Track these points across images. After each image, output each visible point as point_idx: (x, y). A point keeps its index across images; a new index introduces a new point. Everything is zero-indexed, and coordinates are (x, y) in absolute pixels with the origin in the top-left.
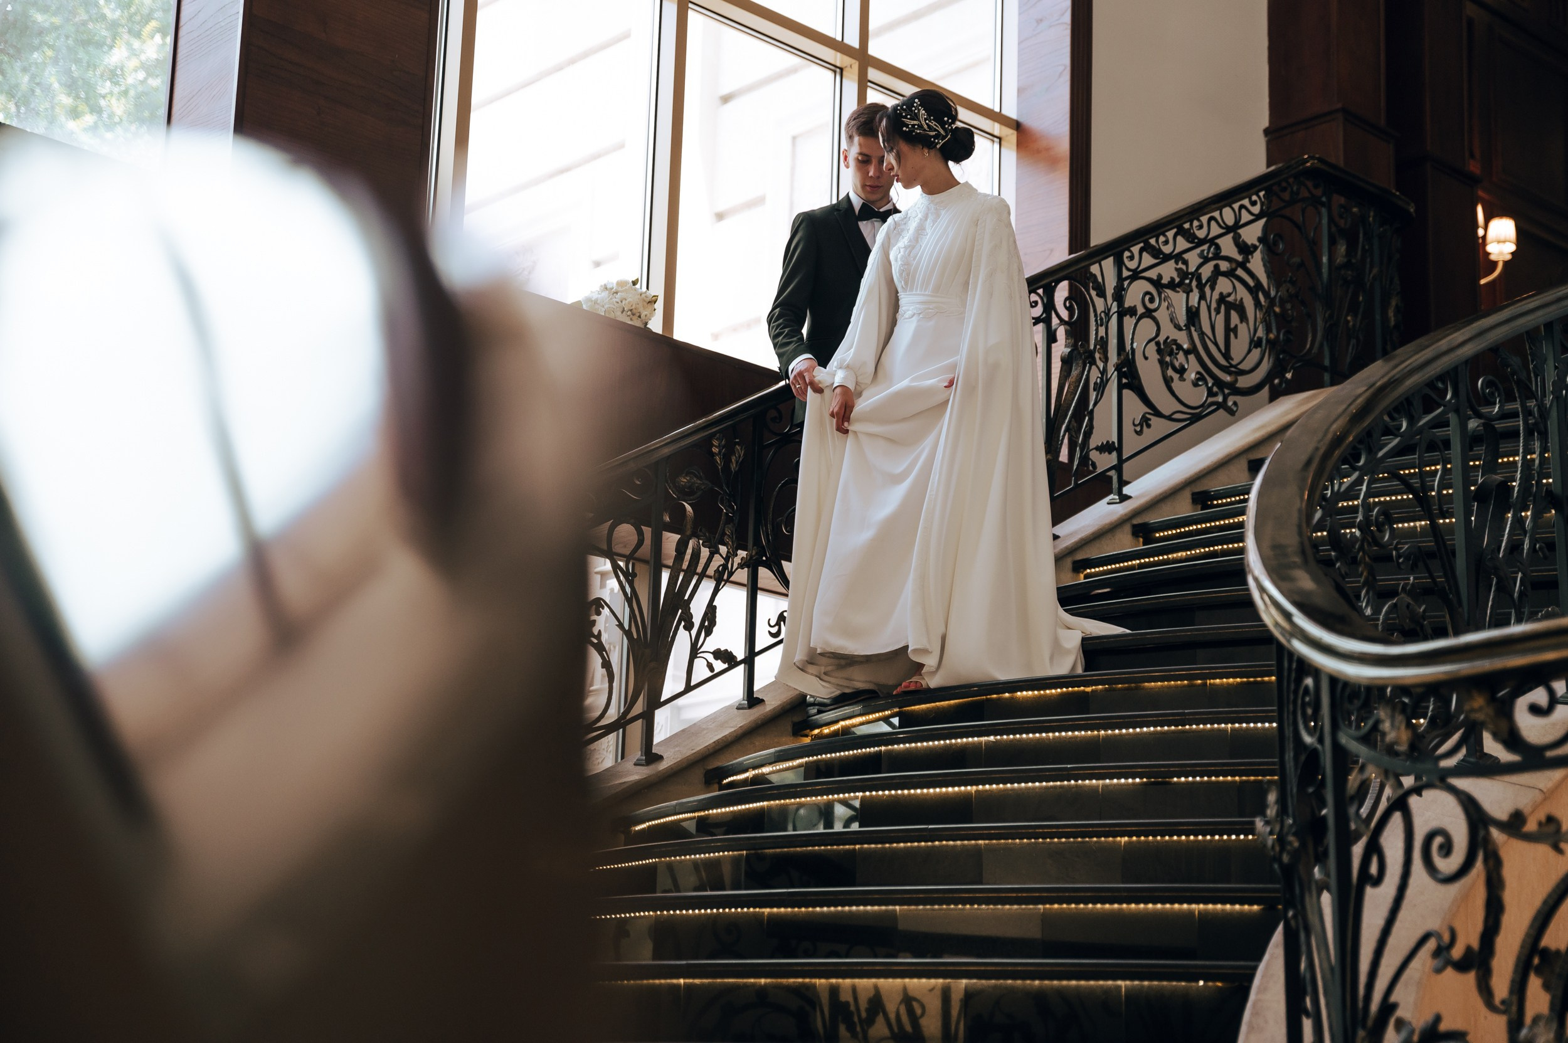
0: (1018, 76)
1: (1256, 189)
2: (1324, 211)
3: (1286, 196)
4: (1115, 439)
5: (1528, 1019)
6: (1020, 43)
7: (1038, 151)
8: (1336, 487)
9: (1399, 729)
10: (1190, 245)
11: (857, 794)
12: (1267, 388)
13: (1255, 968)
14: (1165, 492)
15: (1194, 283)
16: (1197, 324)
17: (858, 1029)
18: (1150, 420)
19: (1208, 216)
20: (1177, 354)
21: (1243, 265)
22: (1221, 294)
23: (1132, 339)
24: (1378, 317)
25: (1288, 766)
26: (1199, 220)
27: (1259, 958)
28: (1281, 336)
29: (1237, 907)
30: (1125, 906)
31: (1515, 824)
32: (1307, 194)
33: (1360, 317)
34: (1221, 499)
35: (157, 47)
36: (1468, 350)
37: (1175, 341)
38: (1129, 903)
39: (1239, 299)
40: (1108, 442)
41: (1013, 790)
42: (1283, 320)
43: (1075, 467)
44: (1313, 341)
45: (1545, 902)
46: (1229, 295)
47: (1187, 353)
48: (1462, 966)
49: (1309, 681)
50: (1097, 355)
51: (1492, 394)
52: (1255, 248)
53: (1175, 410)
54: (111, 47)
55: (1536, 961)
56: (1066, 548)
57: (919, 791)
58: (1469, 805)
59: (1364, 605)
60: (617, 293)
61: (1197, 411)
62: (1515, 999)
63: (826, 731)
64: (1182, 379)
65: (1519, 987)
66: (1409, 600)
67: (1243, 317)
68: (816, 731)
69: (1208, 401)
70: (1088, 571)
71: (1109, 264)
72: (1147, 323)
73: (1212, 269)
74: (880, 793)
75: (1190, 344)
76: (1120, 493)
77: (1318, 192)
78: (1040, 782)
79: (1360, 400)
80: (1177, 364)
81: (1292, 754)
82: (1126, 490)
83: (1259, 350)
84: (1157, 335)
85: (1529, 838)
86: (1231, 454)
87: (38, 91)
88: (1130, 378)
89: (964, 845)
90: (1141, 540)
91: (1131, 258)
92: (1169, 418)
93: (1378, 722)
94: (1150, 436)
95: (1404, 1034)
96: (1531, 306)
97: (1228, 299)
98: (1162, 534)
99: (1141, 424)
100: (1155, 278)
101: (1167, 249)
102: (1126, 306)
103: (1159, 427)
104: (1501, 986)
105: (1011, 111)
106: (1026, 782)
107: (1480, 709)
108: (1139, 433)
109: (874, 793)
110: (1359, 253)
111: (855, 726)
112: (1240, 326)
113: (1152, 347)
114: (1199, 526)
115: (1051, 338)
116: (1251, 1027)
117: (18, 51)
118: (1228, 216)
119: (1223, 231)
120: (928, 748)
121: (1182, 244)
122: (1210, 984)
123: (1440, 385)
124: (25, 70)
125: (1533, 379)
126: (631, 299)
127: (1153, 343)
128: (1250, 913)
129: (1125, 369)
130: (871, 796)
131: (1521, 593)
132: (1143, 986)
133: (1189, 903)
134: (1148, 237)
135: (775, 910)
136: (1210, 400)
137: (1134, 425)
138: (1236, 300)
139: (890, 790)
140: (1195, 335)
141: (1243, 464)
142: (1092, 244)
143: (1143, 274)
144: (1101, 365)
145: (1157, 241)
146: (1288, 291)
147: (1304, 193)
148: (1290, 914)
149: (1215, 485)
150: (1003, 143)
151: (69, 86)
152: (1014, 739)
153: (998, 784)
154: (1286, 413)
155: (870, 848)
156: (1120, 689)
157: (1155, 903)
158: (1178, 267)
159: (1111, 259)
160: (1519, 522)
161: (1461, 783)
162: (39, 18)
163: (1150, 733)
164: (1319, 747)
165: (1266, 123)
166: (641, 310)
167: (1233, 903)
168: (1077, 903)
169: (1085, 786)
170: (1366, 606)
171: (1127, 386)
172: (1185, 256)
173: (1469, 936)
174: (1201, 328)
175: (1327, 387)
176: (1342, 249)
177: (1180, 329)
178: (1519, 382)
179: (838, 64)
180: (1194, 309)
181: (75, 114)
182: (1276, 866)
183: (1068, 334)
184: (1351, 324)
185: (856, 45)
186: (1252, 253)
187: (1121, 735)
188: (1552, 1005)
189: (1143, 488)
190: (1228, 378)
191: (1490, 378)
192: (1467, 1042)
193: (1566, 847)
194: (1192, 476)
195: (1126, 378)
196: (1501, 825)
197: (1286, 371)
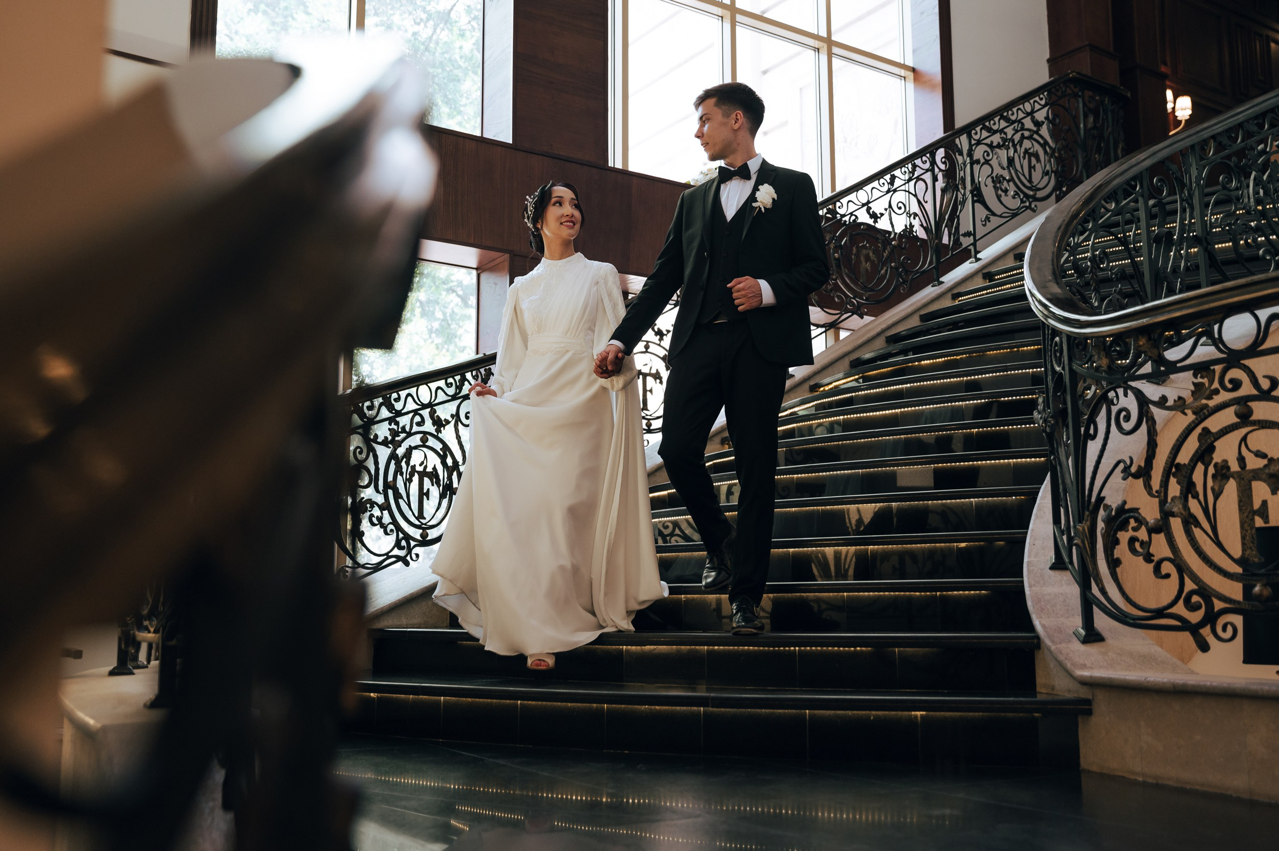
1: (1041, 92)
2: (1080, 100)
3: (1059, 93)
4: (972, 229)
5: (1169, 500)
6: (912, 26)
7: (925, 82)
9: (1102, 359)
10: (1007, 124)
12: (1053, 196)
14: (1000, 255)
15: (1011, 144)
16: (1013, 166)
18: (990, 218)
19: (1016, 108)
20: (1003, 182)
21: (1037, 132)
22: (1026, 149)
23: (979, 176)
24: (1112, 154)
25: (1049, 383)
26: (1012, 111)
28: (1059, 169)
29: (1033, 459)
31: (1162, 402)
32: (1071, 92)
33: (1102, 155)
36: (1148, 163)
37: (1001, 176)
39: (1035, 150)
40: (968, 231)
41: (919, 410)
42: (1059, 160)
43: (951, 246)
44: (1077, 170)
45: (1178, 440)
46: (1030, 149)
47: (1008, 181)
48: (1136, 476)
49: (1057, 339)
50: (960, 186)
51: (1162, 186)
52: (1043, 123)
53: (1003, 212)
54: (464, 81)
55: (1174, 470)
56: (948, 288)
58: (1139, 395)
61: (1016, 211)
62: (1163, 489)
63: (827, 388)
64: (1006, 195)
65: (1165, 484)
66: (1119, 297)
67: (1038, 160)
68: (822, 389)
70: (960, 298)
71: (964, 138)
72: (986, 167)
73: (1020, 136)
75: (1010, 177)
76: (975, 257)
77: (1076, 90)
78: (933, 405)
79: (1087, 194)
80: (1003, 188)
81: (1051, 380)
82: (979, 256)
83: (1048, 176)
84: (992, 173)
85: (1169, 408)
88: (978, 197)
89: (894, 439)
90: (987, 280)
91: (976, 134)
92: (1000, 216)
94: (990, 226)
95: (1108, 512)
96: (1182, 137)
97: (1030, 151)
98: (998, 276)
99: (985, 221)
100: (989, 143)
101: (995, 127)
102: (975, 159)
103: (995, 221)
104: (1156, 484)
105: (910, 63)
106: (926, 405)
108: (984, 225)
110: (1101, 121)
111: (841, 385)
112: (1036, 165)
113: (990, 179)
114: (1018, 271)
115: (935, 179)
118: (1028, 107)
119: (1025, 115)
120: (876, 392)
121: (1003, 124)
122: (1018, 497)
123: (1133, 183)
127: (990, 177)
128: (1039, 463)
129: (976, 192)
132: (984, 501)
134: (984, 121)
135: (800, 475)
136: (1022, 205)
137: (982, 221)
140: (1013, 172)
142: (956, 127)
143: (983, 142)
144: (963, 192)
145: (990, 123)
146: (1062, 144)
147: (1069, 91)
150: (906, 79)
151: (446, 103)
152: (920, 385)
153: (911, 407)
156: (975, 356)
158: (1001, 136)
159: (965, 135)
161: (1134, 384)
163: (990, 377)
164: (1063, 372)
165: (1048, 56)
170: (1095, 302)
171: (977, 201)
172: (1005, 130)
173: (1140, 461)
174: (1015, 167)
176: (1091, 119)
177: (1004, 169)
178: (1176, 178)
179: (816, 47)
180: (1011, 158)
183: (944, 176)
184: (1097, 159)
185: (825, 35)
186: (1041, 126)
188: (1181, 490)
189: (987, 254)
190: (1031, 193)
191: (1160, 177)
192: (1139, 513)
193: (1189, 412)
194: (1013, 246)
195: (976, 197)
196: (1155, 404)
197: (1063, 187)
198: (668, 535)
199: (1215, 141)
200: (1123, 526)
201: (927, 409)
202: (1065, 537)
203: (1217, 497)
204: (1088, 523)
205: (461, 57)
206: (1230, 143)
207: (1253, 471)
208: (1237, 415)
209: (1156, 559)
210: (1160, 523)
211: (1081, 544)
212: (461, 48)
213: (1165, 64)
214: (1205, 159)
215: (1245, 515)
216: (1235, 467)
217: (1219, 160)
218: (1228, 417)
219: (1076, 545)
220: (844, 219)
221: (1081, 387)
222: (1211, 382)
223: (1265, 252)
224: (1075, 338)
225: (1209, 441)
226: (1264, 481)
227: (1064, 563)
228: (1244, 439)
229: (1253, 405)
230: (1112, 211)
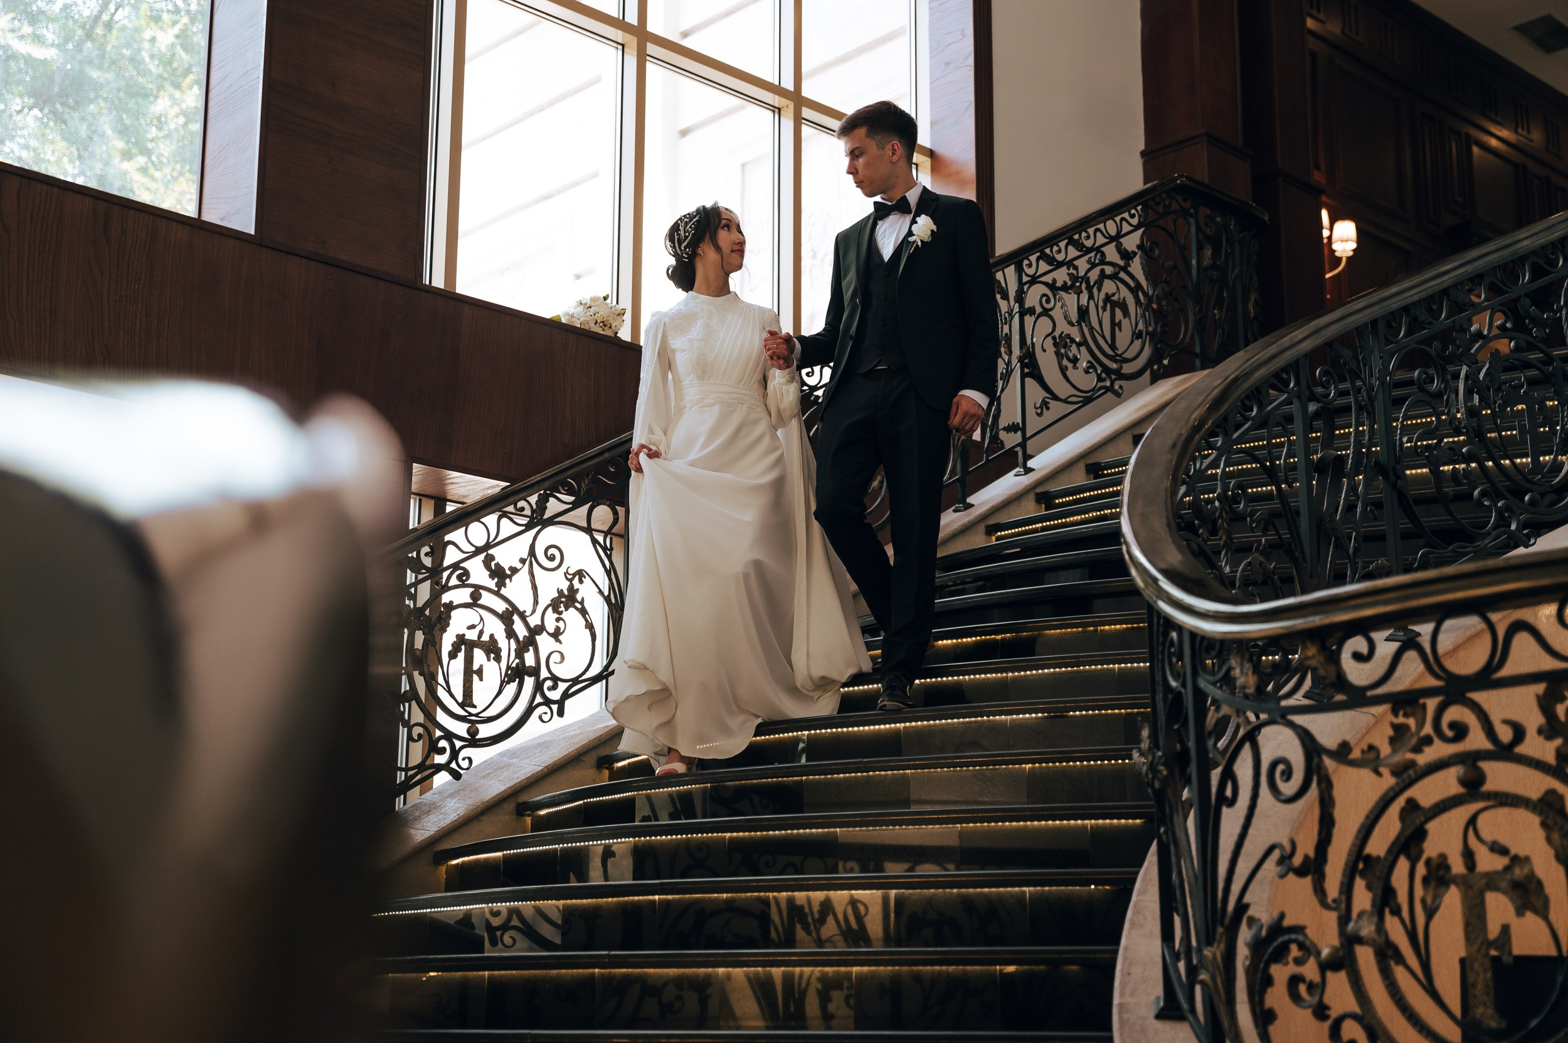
0: (931, 111)
1: (1133, 205)
2: (1192, 221)
3: (1160, 209)
4: (1019, 420)
5: (1354, 915)
6: (931, 83)
7: (949, 175)
8: (1198, 466)
9: (1247, 674)
10: (1079, 253)
11: (804, 732)
12: (1148, 372)
13: (1137, 873)
14: (1063, 464)
15: (1084, 286)
16: (1087, 320)
17: (812, 927)
18: (1049, 403)
19: (1094, 228)
20: (1071, 346)
21: (1125, 269)
22: (1107, 294)
23: (1032, 335)
24: (1240, 310)
25: (1158, 706)
26: (1086, 232)
27: (1140, 865)
28: (1159, 328)
29: (1123, 821)
30: (1029, 823)
31: (1342, 752)
32: (1177, 207)
33: (1224, 310)
34: (1111, 469)
35: (193, 98)
36: (1307, 345)
37: (1068, 336)
38: (1032, 821)
39: (1122, 298)
40: (1013, 423)
41: (935, 726)
42: (1159, 315)
43: (986, 445)
44: (1185, 332)
45: (1367, 817)
46: (1114, 295)
47: (1079, 345)
48: (1301, 872)
49: (1174, 635)
51: (1328, 382)
52: (1135, 254)
53: (1069, 394)
54: (156, 97)
55: (1361, 866)
56: (980, 515)
57: (856, 729)
58: (1305, 737)
59: (1224, 564)
60: (590, 307)
61: (1089, 394)
62: (1344, 897)
64: (1075, 367)
65: (1347, 889)
66: (1262, 559)
67: (1126, 313)
69: (1098, 386)
70: (999, 534)
71: (1010, 271)
72: (1044, 320)
73: (1099, 273)
74: (823, 731)
75: (1081, 338)
76: (1025, 466)
77: (1187, 205)
79: (1216, 391)
80: (1071, 355)
81: (1161, 696)
82: (1030, 463)
83: (1140, 340)
84: (1054, 330)
85: (1354, 764)
86: (1118, 431)
87: (96, 138)
88: (1031, 368)
89: (893, 775)
90: (1043, 506)
91: (1030, 265)
92: (1065, 401)
93: (1230, 669)
94: (1049, 416)
95: (1254, 929)
96: (1359, 306)
97: (1112, 298)
98: (1061, 500)
99: (1041, 407)
100: (1051, 282)
101: (1060, 257)
102: (1026, 306)
103: (1057, 409)
104: (1333, 888)
105: (925, 141)
107: (1313, 657)
108: (1040, 415)
109: (818, 731)
110: (1223, 256)
112: (1123, 320)
113: (1050, 340)
114: (1092, 493)
116: (1133, 924)
117: (77, 103)
118: (1111, 227)
119: (1107, 240)
120: (864, 691)
121: (1073, 252)
122: (1100, 887)
123: (1285, 376)
124: (83, 119)
125: (1362, 368)
126: (603, 313)
127: (1050, 337)
128: (1134, 827)
129: (1027, 361)
130: (816, 734)
131: (1355, 549)
132: (1044, 891)
133: (1083, 819)
134: (1044, 247)
135: (735, 834)
136: (1100, 384)
137: (1036, 408)
138: (1119, 299)
139: (831, 728)
140: (1086, 330)
141: (1129, 438)
143: (1041, 279)
145: (1051, 251)
146: (1163, 290)
147: (1175, 206)
148: (1162, 830)
149: (1104, 458)
150: (919, 168)
151: (120, 132)
153: (922, 721)
154: (1164, 394)
155: (815, 779)
157: (1054, 820)
158: (1069, 272)
159: (1013, 267)
160: (1353, 488)
161: (1298, 719)
162: (95, 74)
163: (1050, 674)
164: (1183, 690)
165: (1142, 147)
166: (611, 321)
167: (1119, 818)
168: (989, 822)
169: (996, 720)
170: (1226, 565)
171: (1029, 375)
172: (1075, 263)
173: (1307, 847)
174: (1090, 323)
175: (1198, 371)
176: (1208, 252)
177: (1073, 325)
178: (1350, 369)
179: (776, 105)
180: (1084, 308)
181: (127, 156)
182: (1150, 790)
184: (1217, 316)
185: (792, 88)
186: (1132, 259)
187: (1025, 676)
188: (1374, 902)
189: (1044, 461)
190: (1114, 366)
191: (1327, 368)
192: (1305, 935)
193: (1384, 771)
194: (1085, 450)
195: (1028, 368)
196: (1332, 754)
197: (1163, 358)
198: (498, 928)
199: (1408, 315)
200: (1280, 955)
201: (949, 724)
202: (1182, 966)
203: (1430, 914)
204: (1222, 946)
205: (152, 57)
206: (1430, 319)
207: (1487, 875)
208: (1463, 782)
209: (1334, 1014)
210: (1341, 953)
211: (1210, 982)
212: (153, 40)
213: (1318, 168)
214: (1392, 343)
215: (1475, 947)
216: (1458, 866)
217: (1414, 346)
218: (1447, 783)
219: (1202, 983)
220: (816, 393)
221: (1212, 717)
222: (1421, 724)
223: (1483, 494)
224: (1203, 638)
225: (1418, 822)
226: (1505, 892)
227: (1179, 1008)
228: (1472, 821)
229: (1485, 766)
230: (1253, 419)
